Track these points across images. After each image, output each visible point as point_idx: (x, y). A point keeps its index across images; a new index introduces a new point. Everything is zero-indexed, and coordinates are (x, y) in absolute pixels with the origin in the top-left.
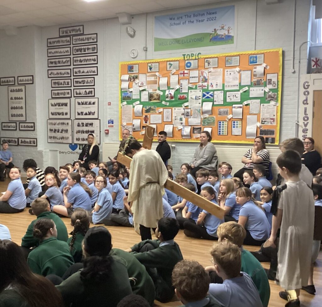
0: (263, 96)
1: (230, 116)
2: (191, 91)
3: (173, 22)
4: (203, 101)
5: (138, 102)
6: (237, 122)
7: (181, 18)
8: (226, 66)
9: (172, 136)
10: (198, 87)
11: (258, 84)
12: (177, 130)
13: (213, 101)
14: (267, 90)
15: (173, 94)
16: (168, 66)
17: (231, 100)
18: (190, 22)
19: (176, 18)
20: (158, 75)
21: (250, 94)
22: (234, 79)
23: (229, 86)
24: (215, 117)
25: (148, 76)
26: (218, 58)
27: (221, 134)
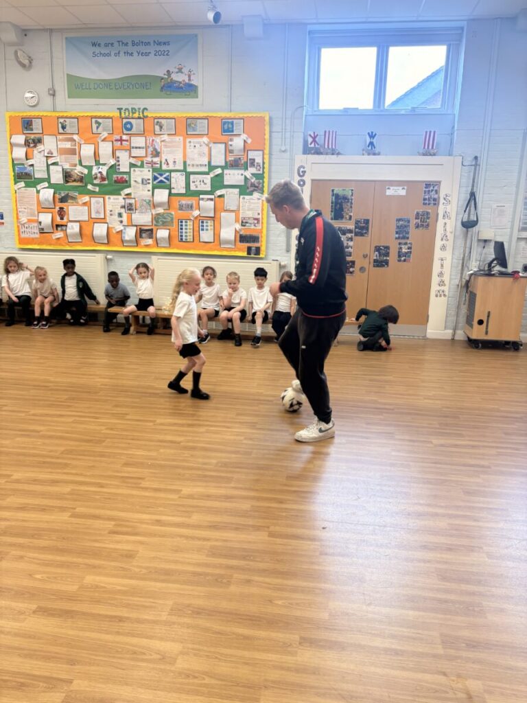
0: (243, 184)
1: (196, 213)
2: (134, 170)
3: (97, 50)
5: (46, 184)
6: (207, 222)
7: (112, 44)
8: (188, 133)
9: (106, 242)
10: (145, 164)
11: (235, 164)
12: (114, 232)
13: (170, 188)
14: (248, 174)
15: (105, 173)
16: (94, 126)
17: (197, 187)
18: (126, 53)
19: (103, 44)
20: (77, 140)
21: (225, 181)
22: (201, 154)
23: (193, 165)
24: (173, 213)
25: (60, 140)
26: (175, 119)
27: (184, 240)
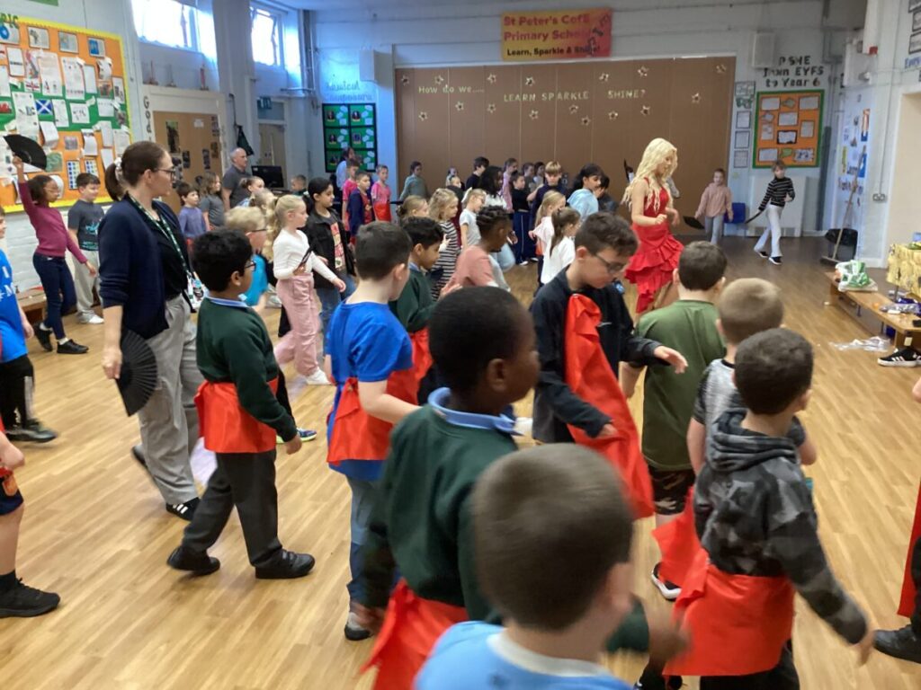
0: (112, 115)
1: (84, 152)
2: (16, 95)
4: (40, 119)
6: (92, 164)
8: (63, 49)
10: (25, 87)
11: (106, 92)
13: (53, 120)
14: (116, 105)
17: (78, 119)
21: (99, 111)
22: (77, 78)
23: (72, 92)
24: (61, 153)
26: (46, 29)
